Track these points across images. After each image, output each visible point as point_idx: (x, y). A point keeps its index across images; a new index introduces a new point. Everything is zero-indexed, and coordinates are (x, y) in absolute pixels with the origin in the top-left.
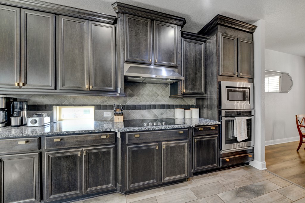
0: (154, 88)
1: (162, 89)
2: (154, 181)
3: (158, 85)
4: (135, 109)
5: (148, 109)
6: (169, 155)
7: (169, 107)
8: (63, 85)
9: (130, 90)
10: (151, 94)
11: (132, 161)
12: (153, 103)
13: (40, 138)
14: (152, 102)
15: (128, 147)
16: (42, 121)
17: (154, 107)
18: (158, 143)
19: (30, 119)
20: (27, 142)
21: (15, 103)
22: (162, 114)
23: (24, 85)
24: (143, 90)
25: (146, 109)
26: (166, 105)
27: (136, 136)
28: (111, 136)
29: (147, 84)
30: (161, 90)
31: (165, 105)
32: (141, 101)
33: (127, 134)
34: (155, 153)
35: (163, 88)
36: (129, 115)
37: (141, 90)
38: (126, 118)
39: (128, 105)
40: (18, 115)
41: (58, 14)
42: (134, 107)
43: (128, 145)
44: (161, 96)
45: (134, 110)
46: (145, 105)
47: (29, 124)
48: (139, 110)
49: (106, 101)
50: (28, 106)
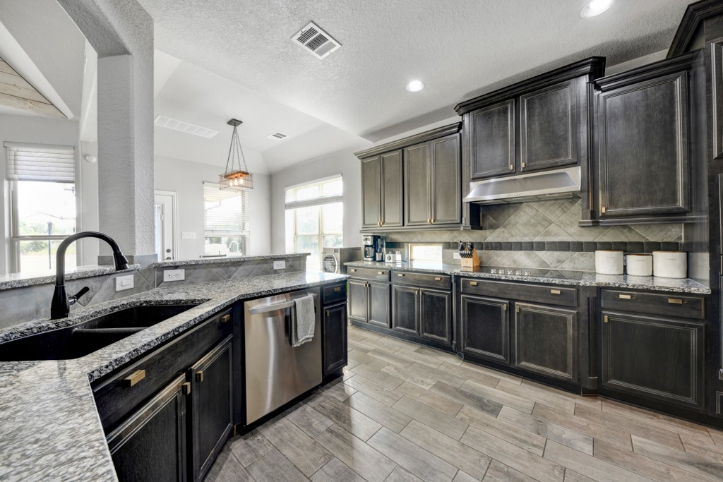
0: (541, 210)
1: (560, 209)
2: (501, 357)
3: (549, 202)
4: (501, 249)
5: (525, 250)
6: (531, 326)
7: (580, 247)
8: (409, 221)
9: (491, 218)
10: (532, 221)
11: (469, 317)
12: (537, 239)
13: (390, 271)
14: (535, 236)
15: (462, 296)
16: (394, 258)
17: (541, 246)
18: (507, 302)
19: (387, 256)
20: (383, 273)
21: (379, 240)
22: (560, 261)
23: (383, 224)
24: (516, 216)
25: (521, 250)
26: (572, 242)
27: (472, 283)
28: (446, 280)
29: (523, 205)
30: (559, 212)
31: (569, 243)
32: (512, 236)
33: (462, 279)
34: (503, 314)
35: (563, 206)
36: (490, 259)
37: (512, 217)
38: (485, 264)
39: (487, 243)
40: (380, 252)
41: (404, 147)
42: (499, 246)
43: (463, 293)
44: (558, 225)
45: (498, 252)
46: (521, 243)
47: (386, 260)
48: (507, 252)
49: (456, 237)
50: (386, 243)
